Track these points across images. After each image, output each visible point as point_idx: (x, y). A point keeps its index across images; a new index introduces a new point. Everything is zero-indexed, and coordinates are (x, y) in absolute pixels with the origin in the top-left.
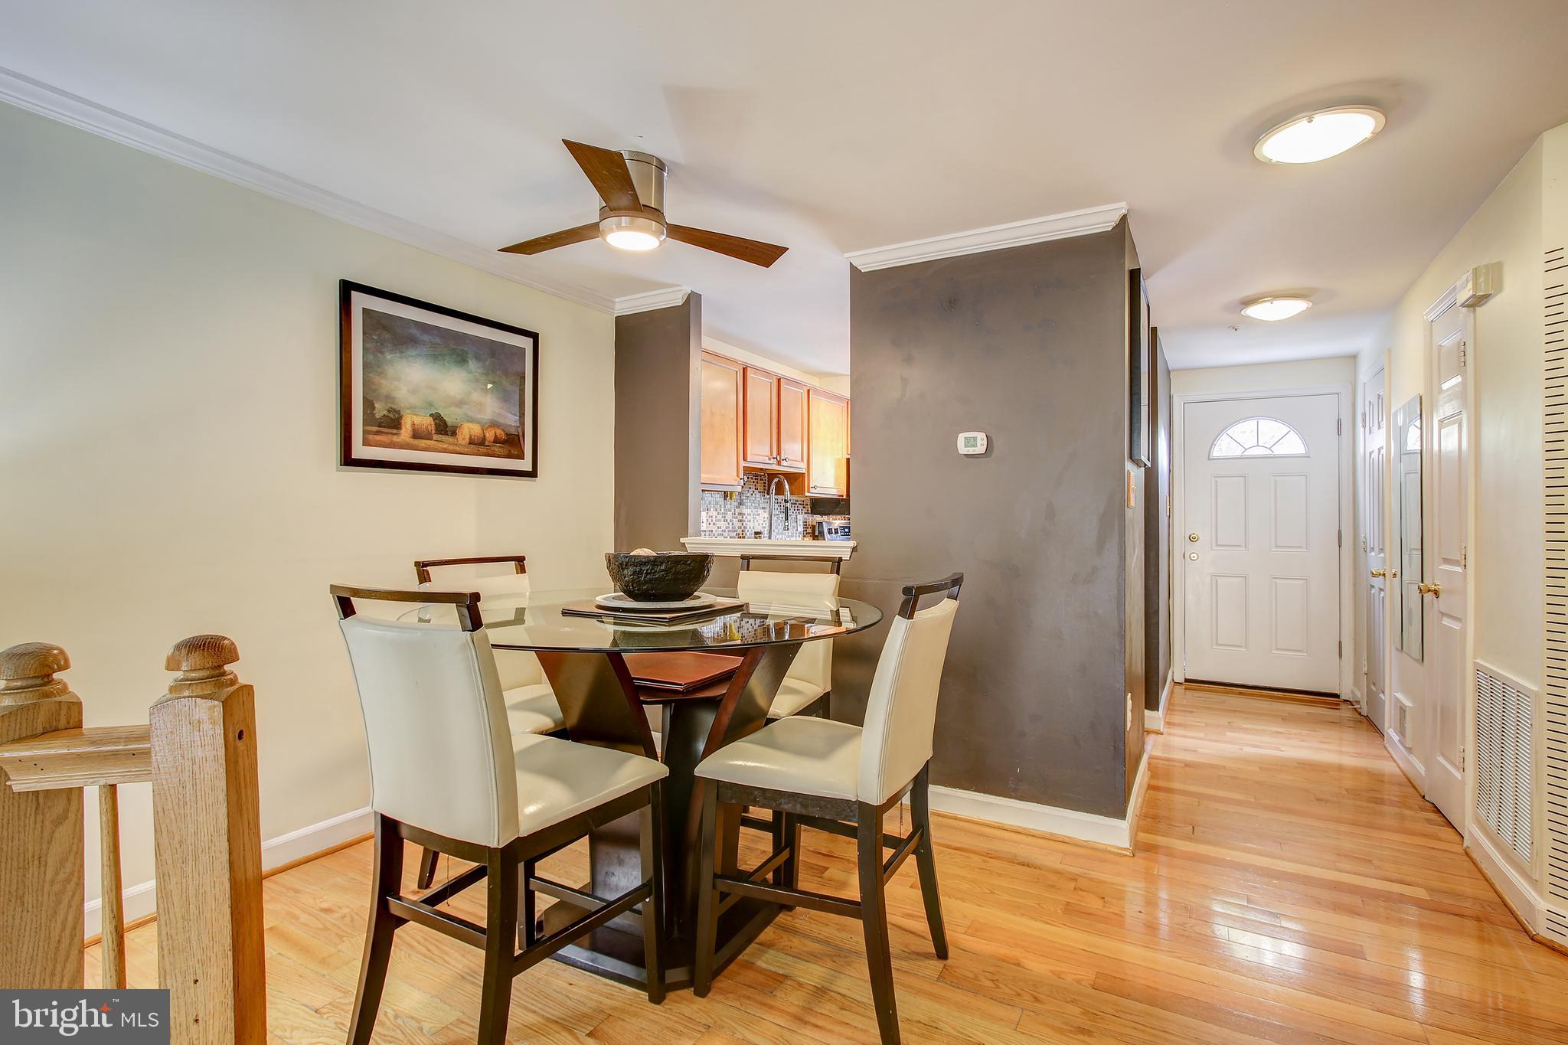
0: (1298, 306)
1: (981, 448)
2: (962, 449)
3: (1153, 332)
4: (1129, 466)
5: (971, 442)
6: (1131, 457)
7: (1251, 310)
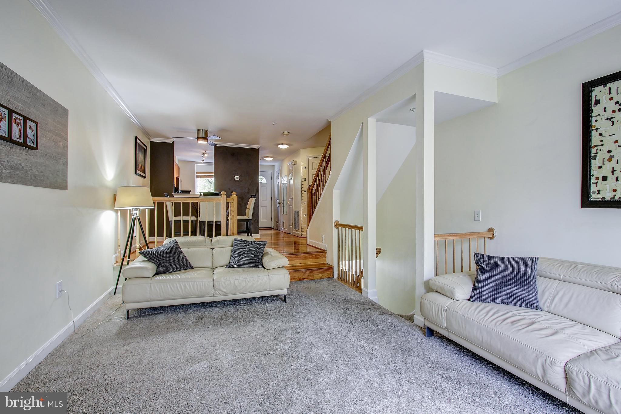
0: (272, 159)
2: (235, 179)
5: (237, 178)
7: (265, 158)
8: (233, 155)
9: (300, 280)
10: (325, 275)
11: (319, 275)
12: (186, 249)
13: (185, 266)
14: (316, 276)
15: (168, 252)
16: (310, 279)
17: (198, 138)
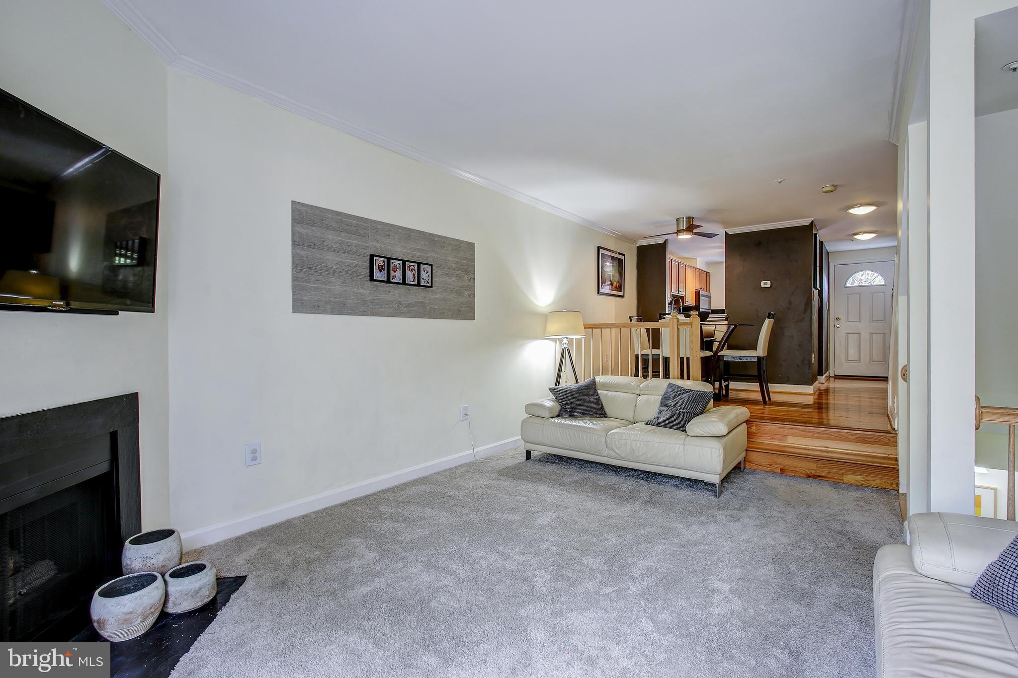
0: (873, 235)
1: (769, 285)
2: (763, 286)
3: (821, 243)
4: (813, 289)
5: (766, 284)
6: (814, 287)
7: (856, 237)
8: (759, 244)
9: (809, 476)
10: (874, 480)
11: (859, 478)
12: (606, 392)
13: (599, 412)
14: (849, 478)
15: (576, 392)
16: (834, 480)
17: (678, 232)
